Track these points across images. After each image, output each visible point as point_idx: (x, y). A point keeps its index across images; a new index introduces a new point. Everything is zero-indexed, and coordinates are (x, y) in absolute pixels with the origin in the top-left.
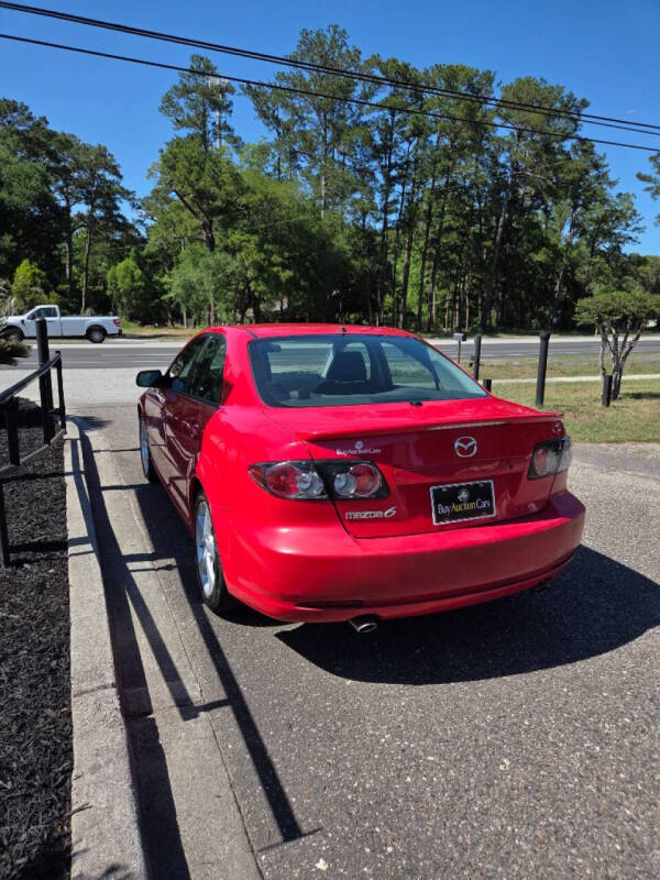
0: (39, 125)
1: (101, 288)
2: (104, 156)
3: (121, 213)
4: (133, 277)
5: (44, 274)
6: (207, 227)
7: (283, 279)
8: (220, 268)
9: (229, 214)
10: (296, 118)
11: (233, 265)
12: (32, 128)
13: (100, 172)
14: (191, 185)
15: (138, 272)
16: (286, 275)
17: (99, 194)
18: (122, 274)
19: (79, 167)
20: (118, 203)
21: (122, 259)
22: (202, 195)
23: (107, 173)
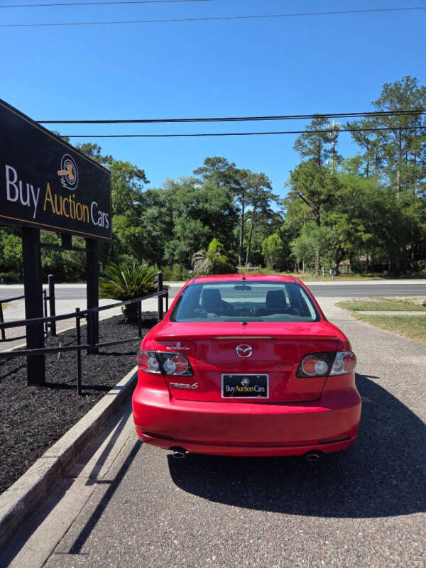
0: (231, 167)
1: (259, 251)
2: (263, 179)
3: (271, 208)
4: (276, 243)
5: (222, 245)
6: (316, 211)
7: (364, 240)
8: (323, 236)
9: (330, 202)
10: (381, 137)
11: (331, 232)
12: (228, 170)
13: (261, 187)
14: (307, 188)
15: (280, 241)
16: (366, 237)
17: (259, 199)
18: (270, 243)
19: (250, 186)
20: (269, 203)
21: (271, 234)
22: (313, 193)
23: (264, 188)
